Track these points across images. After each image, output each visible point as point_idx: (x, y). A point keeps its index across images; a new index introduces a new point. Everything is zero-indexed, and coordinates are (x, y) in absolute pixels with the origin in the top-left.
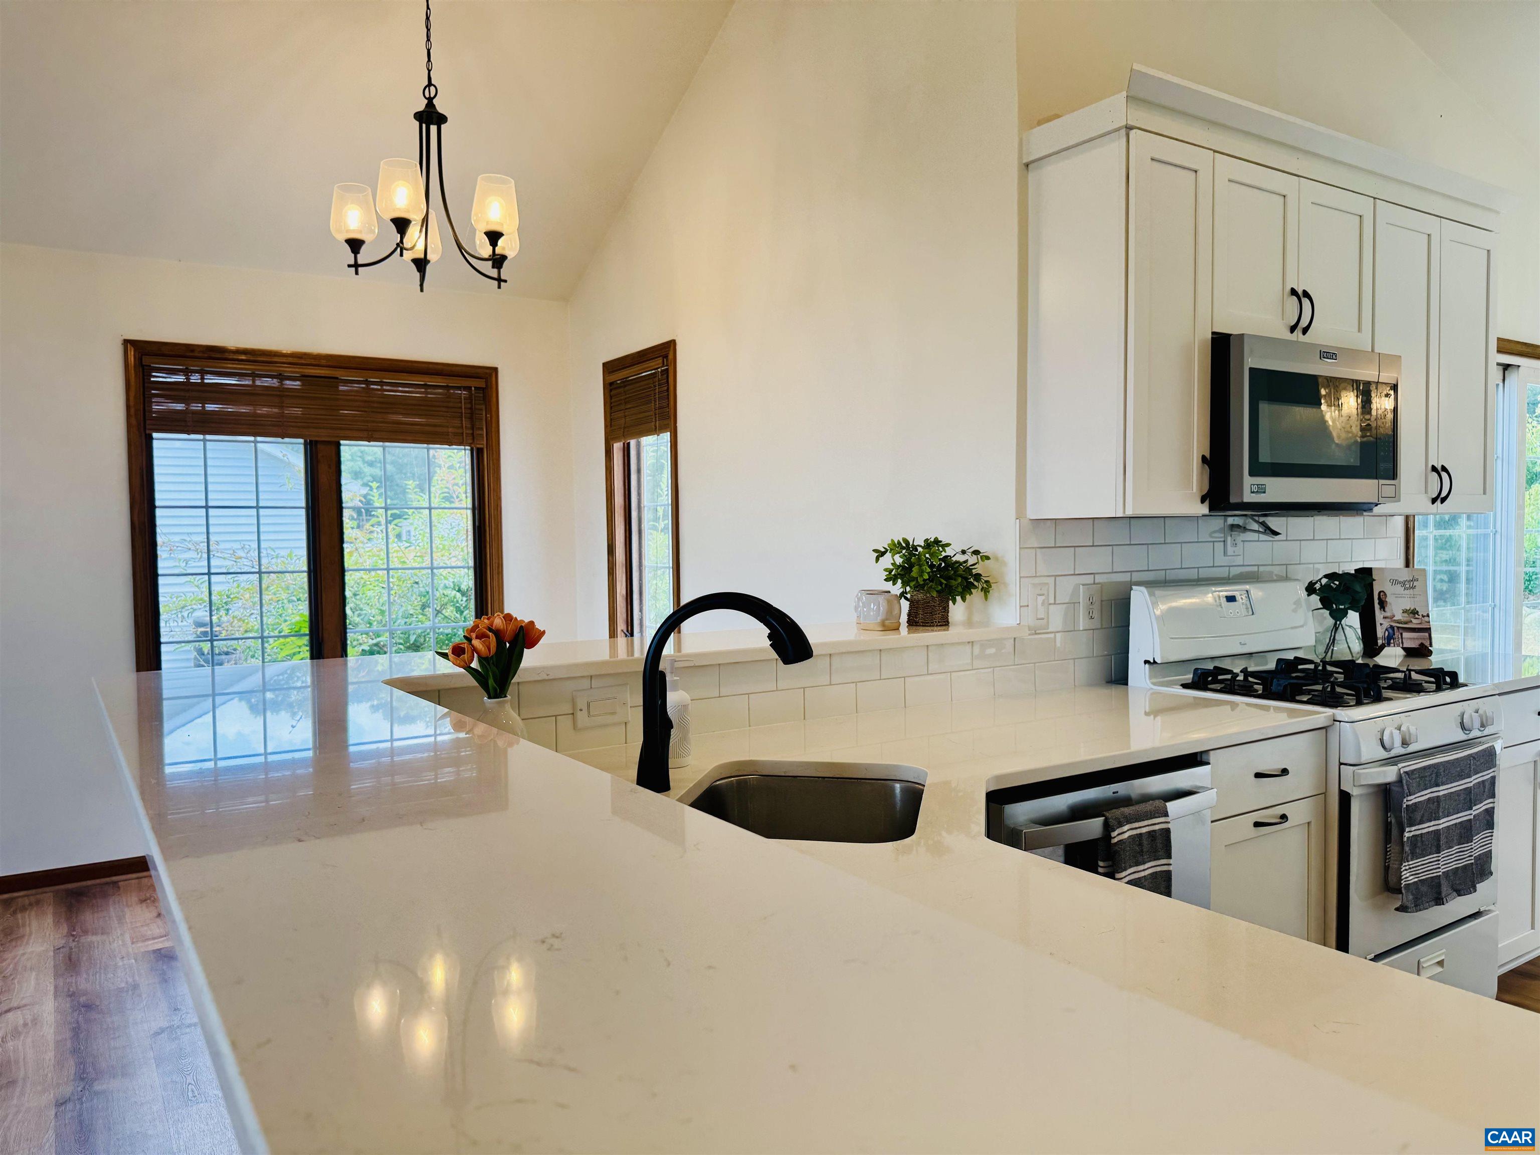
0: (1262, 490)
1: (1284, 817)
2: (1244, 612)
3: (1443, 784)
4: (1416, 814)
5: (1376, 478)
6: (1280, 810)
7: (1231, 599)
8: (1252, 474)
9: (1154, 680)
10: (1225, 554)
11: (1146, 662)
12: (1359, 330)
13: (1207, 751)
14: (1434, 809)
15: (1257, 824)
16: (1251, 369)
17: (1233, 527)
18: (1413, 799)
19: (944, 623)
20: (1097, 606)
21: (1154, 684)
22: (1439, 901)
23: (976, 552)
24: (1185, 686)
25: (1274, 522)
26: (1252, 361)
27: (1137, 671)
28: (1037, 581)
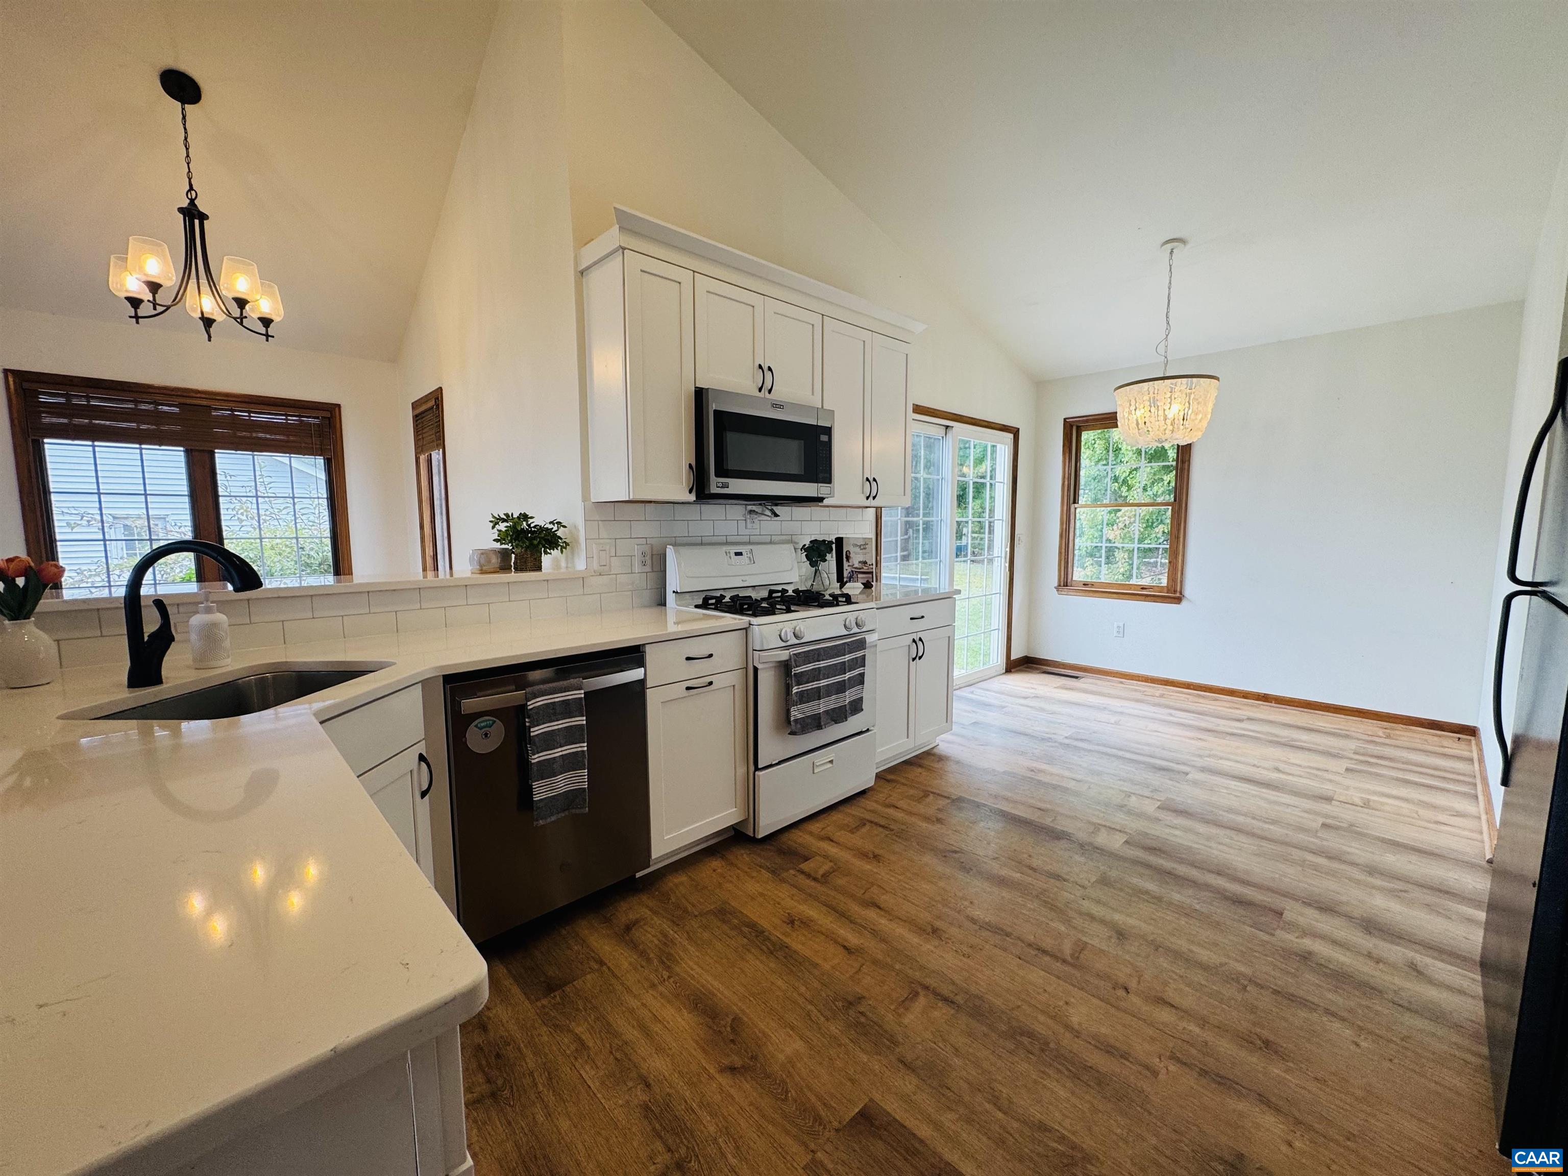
0: (726, 486)
1: (711, 683)
2: (747, 561)
3: (823, 660)
4: (801, 679)
5: (817, 482)
6: (708, 679)
7: (738, 554)
8: (717, 475)
9: (678, 603)
10: (746, 528)
11: (674, 592)
12: (813, 394)
13: (644, 645)
14: (816, 675)
15: (688, 688)
16: (715, 411)
17: (751, 512)
18: (799, 670)
19: (539, 568)
20: (648, 559)
21: (678, 605)
22: (819, 727)
23: (559, 523)
24: (697, 607)
25: (777, 509)
26: (713, 406)
27: (670, 598)
28: (601, 541)
